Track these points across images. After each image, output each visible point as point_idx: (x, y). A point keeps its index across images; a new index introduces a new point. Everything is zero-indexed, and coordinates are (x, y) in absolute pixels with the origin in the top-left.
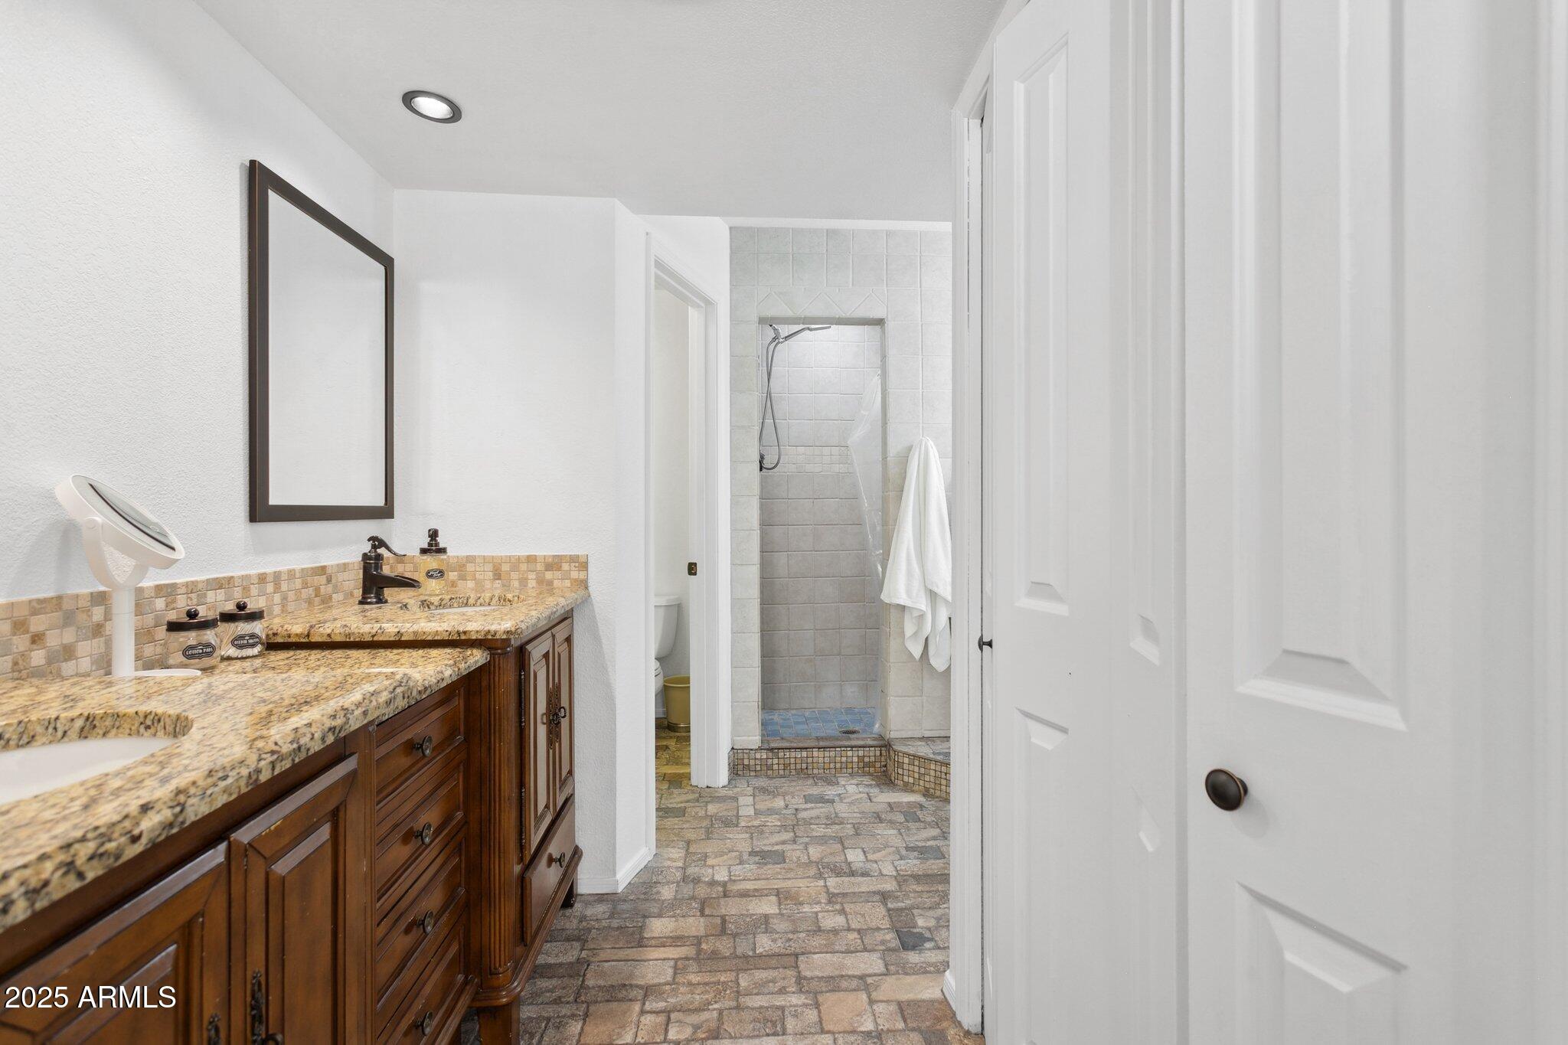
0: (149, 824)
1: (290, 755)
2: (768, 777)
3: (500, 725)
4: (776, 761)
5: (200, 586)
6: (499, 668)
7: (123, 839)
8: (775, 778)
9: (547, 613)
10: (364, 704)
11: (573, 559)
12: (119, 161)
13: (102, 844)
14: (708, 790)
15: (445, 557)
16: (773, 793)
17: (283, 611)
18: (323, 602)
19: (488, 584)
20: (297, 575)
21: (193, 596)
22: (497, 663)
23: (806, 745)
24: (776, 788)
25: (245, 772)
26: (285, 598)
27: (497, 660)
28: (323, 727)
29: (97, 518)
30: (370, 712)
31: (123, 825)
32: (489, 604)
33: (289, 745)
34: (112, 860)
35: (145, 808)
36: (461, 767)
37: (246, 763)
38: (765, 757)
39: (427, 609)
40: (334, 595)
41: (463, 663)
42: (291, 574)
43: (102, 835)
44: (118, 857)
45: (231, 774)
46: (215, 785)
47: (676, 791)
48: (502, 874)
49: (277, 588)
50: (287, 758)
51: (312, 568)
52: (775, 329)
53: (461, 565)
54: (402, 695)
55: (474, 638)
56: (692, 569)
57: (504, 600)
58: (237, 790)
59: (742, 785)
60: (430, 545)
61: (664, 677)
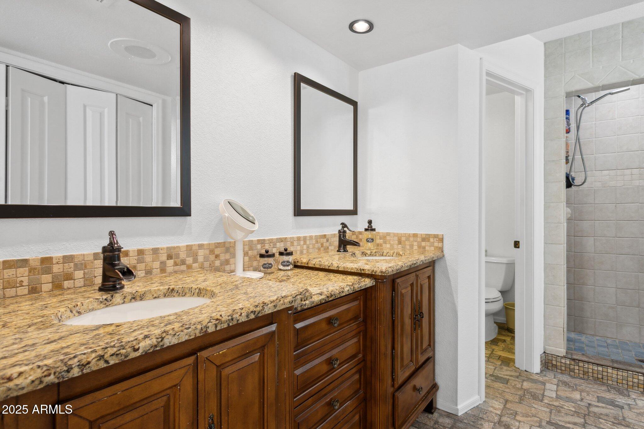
0: (144, 345)
1: (227, 322)
2: (570, 375)
3: (380, 317)
4: (577, 367)
5: (274, 241)
6: (380, 289)
7: (129, 349)
8: (576, 378)
9: (409, 264)
10: (275, 302)
11: (436, 236)
12: (246, 84)
13: (120, 350)
14: (526, 373)
15: (375, 233)
16: (574, 388)
17: (307, 252)
18: (325, 249)
19: (395, 246)
20: (313, 238)
21: (271, 244)
22: (379, 286)
23: (602, 363)
24: (576, 385)
25: (199, 327)
26: (308, 247)
27: (379, 285)
28: (249, 311)
29: (226, 215)
30: (278, 306)
31: (132, 343)
32: (392, 256)
33: (227, 317)
34: (123, 357)
35: (146, 337)
36: (361, 333)
37: (202, 323)
38: (568, 362)
39: (364, 256)
40: (329, 247)
41: (357, 284)
42: (311, 237)
43: (122, 346)
44: (126, 356)
45: (192, 327)
46: (182, 331)
47: (505, 368)
48: (381, 390)
49: (305, 243)
50: (224, 323)
51: (320, 235)
52: (582, 99)
53: (384, 237)
54: (300, 299)
55: (367, 273)
56: (517, 244)
57: (399, 255)
58: (195, 335)
59: (550, 375)
60: (369, 227)
61: (504, 303)
